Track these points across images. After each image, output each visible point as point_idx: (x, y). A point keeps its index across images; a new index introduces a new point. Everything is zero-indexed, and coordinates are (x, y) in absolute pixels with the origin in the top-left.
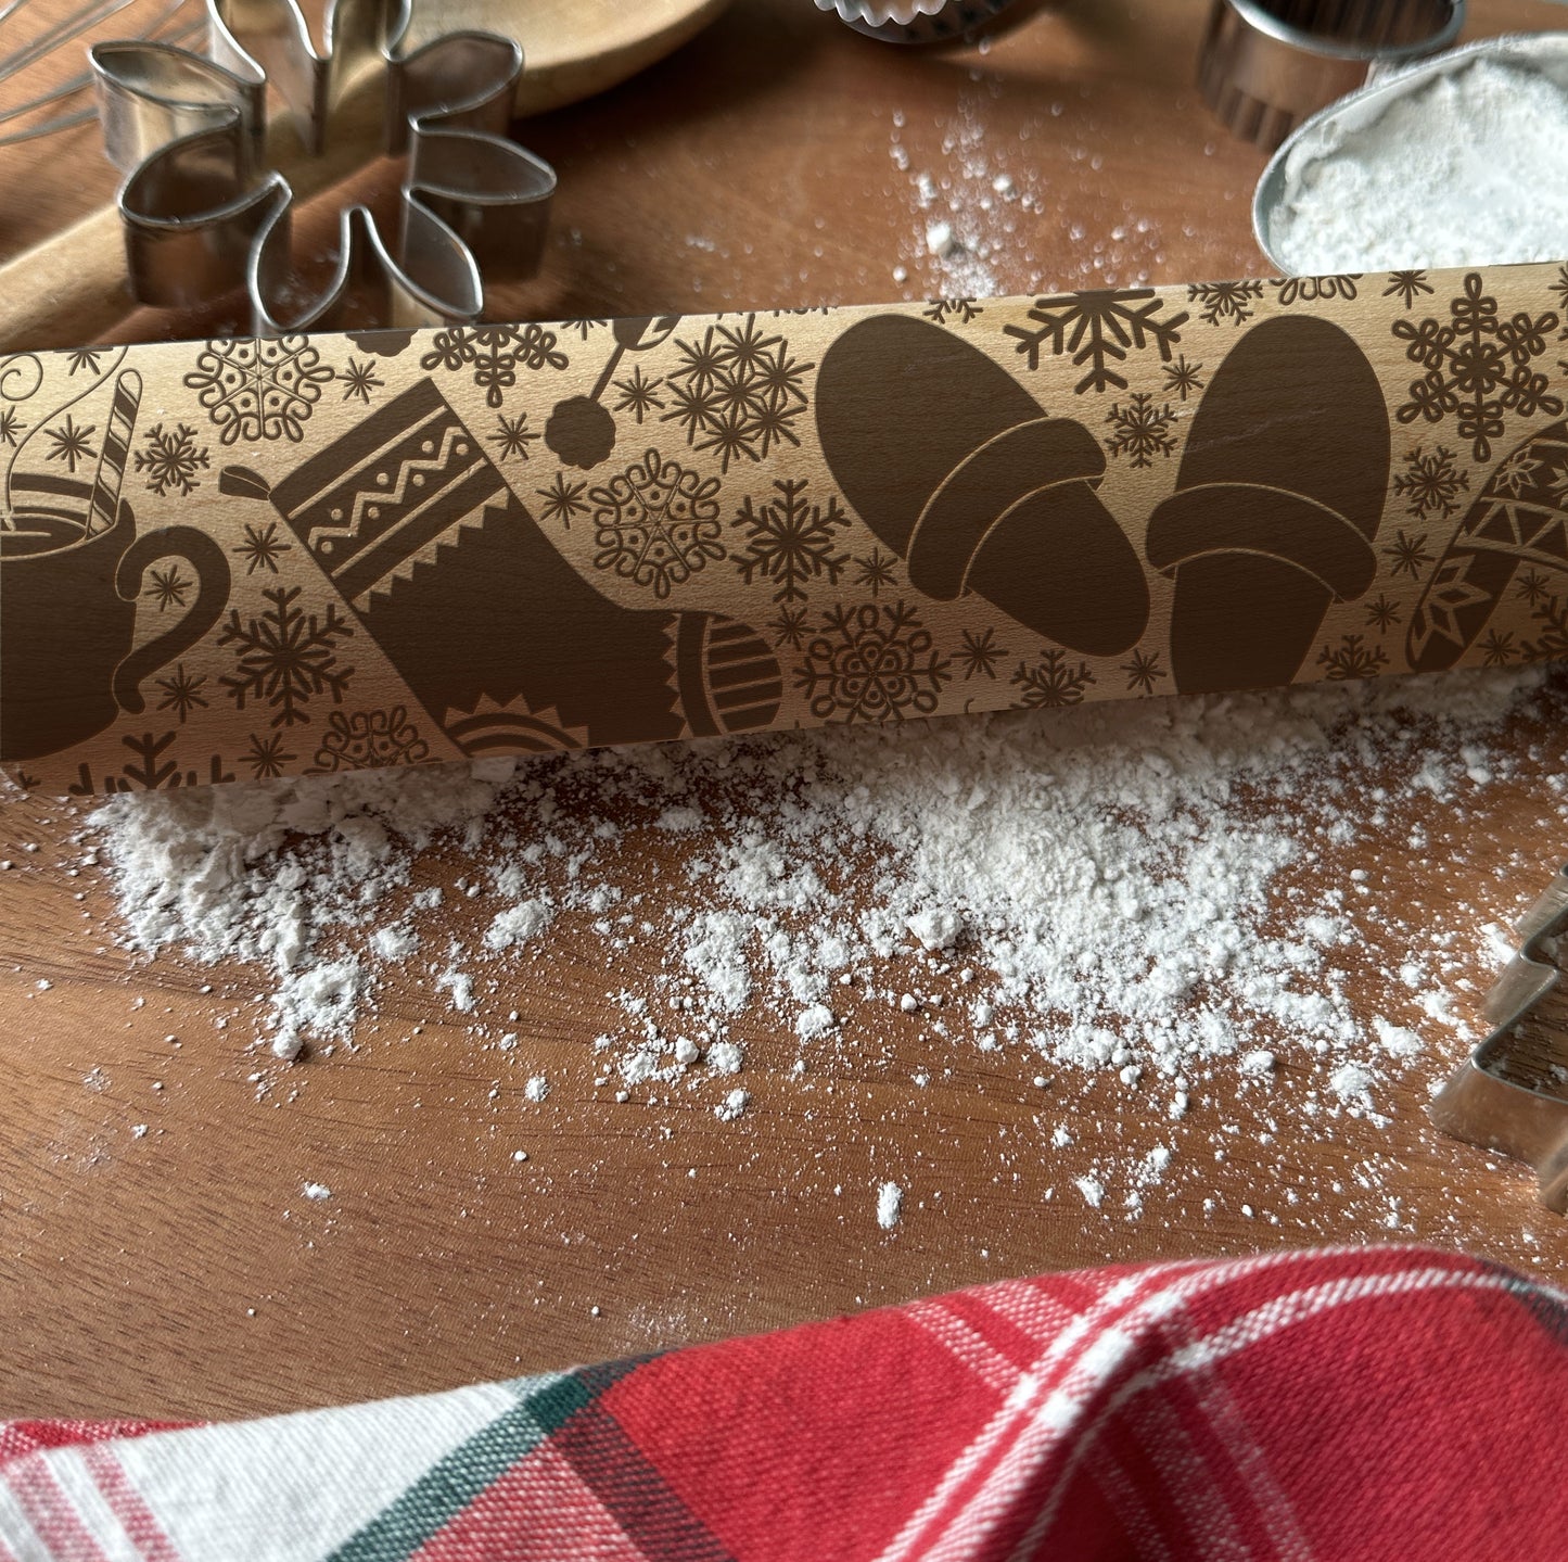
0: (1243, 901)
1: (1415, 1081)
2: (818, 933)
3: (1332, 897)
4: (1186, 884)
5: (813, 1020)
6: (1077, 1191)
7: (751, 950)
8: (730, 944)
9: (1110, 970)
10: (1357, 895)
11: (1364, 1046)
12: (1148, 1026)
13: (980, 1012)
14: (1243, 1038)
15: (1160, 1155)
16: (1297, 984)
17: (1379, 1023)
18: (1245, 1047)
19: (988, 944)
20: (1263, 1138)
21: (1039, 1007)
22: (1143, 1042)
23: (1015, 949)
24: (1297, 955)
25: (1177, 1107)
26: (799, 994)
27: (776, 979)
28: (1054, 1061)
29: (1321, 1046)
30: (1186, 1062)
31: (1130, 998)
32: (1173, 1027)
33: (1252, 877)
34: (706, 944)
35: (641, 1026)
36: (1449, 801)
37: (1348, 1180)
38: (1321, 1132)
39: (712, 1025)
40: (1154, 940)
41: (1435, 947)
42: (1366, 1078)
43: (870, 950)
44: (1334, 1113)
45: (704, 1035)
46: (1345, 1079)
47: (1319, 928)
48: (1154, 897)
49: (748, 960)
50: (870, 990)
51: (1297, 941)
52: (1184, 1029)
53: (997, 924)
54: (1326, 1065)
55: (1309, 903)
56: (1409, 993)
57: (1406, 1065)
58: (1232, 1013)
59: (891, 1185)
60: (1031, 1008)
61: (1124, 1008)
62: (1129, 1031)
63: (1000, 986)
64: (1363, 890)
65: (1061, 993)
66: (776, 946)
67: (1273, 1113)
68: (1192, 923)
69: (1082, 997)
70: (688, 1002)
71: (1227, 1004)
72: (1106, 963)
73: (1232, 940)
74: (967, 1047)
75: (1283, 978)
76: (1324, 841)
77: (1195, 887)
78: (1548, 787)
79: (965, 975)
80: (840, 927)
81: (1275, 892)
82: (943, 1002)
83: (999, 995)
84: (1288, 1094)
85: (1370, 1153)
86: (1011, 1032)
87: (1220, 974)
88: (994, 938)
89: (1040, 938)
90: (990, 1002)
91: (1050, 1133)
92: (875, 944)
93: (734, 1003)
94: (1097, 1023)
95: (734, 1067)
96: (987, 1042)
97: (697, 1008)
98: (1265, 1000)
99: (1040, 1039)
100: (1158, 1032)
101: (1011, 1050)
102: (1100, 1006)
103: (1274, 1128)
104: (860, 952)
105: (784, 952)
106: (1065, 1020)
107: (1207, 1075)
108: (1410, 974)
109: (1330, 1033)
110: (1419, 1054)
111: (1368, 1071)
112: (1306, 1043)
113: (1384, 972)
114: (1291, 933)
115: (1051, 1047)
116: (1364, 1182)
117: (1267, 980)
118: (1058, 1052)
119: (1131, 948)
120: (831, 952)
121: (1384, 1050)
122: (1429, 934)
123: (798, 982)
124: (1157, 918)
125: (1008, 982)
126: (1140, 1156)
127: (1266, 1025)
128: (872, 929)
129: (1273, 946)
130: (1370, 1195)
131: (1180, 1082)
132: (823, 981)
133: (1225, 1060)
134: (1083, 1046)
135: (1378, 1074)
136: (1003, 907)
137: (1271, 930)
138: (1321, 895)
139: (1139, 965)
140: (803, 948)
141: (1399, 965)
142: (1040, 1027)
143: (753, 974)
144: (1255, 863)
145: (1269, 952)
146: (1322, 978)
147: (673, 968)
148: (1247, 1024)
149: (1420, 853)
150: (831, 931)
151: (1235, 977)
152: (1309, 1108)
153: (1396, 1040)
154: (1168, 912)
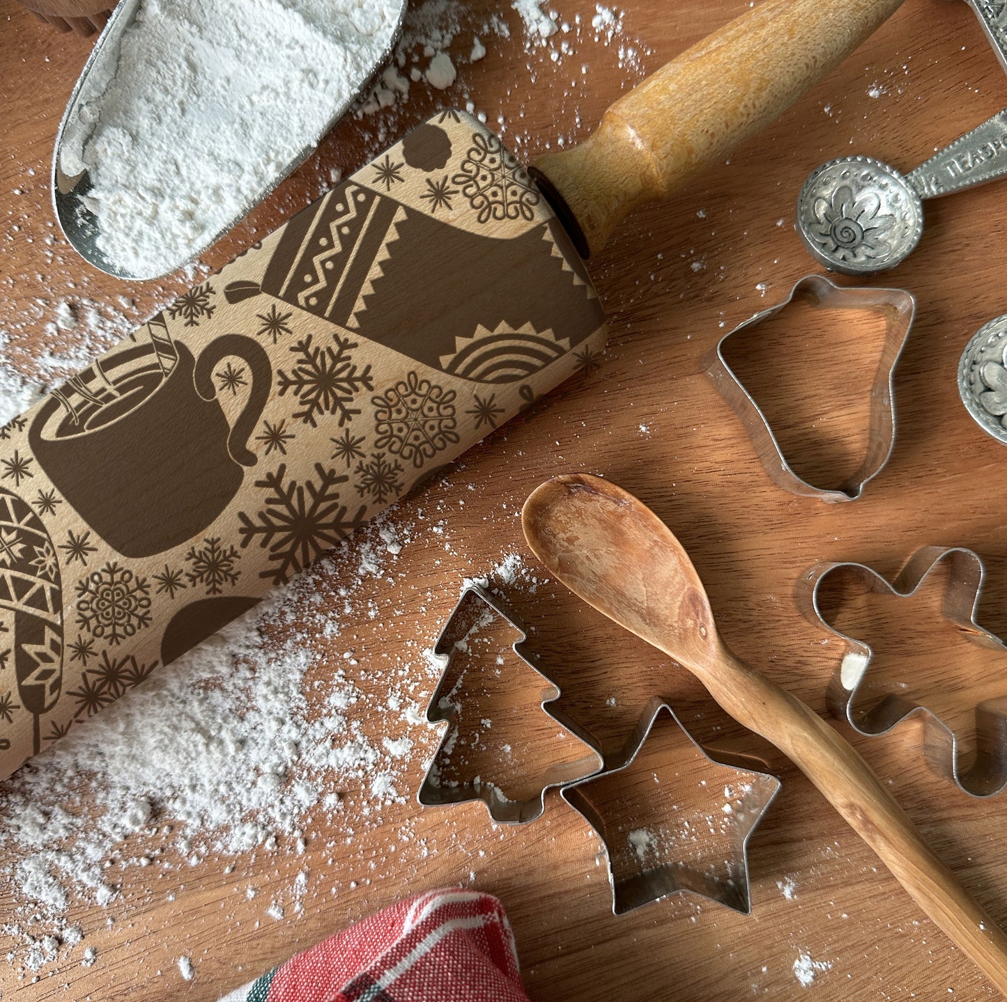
0: (292, 705)
1: (414, 766)
2: (82, 844)
3: (338, 676)
4: (258, 711)
5: (103, 894)
6: (269, 916)
7: (53, 872)
8: (41, 876)
9: (238, 788)
10: (351, 667)
11: (382, 760)
12: (270, 810)
13: (182, 846)
14: (320, 789)
15: (301, 878)
16: (336, 741)
17: (387, 743)
18: (322, 794)
19: (170, 805)
20: (349, 841)
21: (211, 827)
22: (271, 820)
23: (184, 802)
24: (332, 724)
25: (300, 846)
26: (90, 884)
27: (75, 880)
28: (231, 853)
29: (361, 773)
30: (296, 820)
31: (254, 799)
32: (282, 802)
33: (291, 686)
34: (30, 880)
35: (23, 940)
36: (383, 575)
37: (398, 841)
38: (376, 822)
39: (56, 922)
40: (255, 756)
41: (402, 678)
42: (389, 779)
43: (111, 841)
44: (379, 808)
45: (56, 930)
46: (379, 786)
47: (337, 700)
48: (244, 729)
49: (55, 878)
50: (123, 863)
51: (329, 715)
52: (288, 801)
53: (168, 793)
54: (366, 783)
55: (329, 686)
56: (397, 715)
57: (407, 760)
58: (309, 778)
59: (182, 958)
60: (208, 831)
61: (254, 804)
62: (261, 818)
63: (187, 826)
64: (353, 662)
65: (218, 815)
66: (64, 863)
67: (349, 824)
68: (270, 735)
69: (229, 812)
70: (39, 917)
71: (305, 774)
72: (234, 785)
73: (294, 735)
74: (185, 868)
75: (328, 744)
76: (323, 641)
77: (264, 711)
78: (436, 534)
79: (165, 830)
80: (91, 834)
81: (308, 689)
82: (162, 850)
83: (188, 832)
84: (352, 810)
85: (403, 820)
86: (203, 849)
87: (295, 758)
88: (171, 801)
89: (193, 788)
90: (185, 838)
91: (244, 892)
92: (113, 836)
93: (61, 904)
94: (243, 821)
95: (78, 939)
96: (194, 861)
97: (44, 917)
98: (324, 762)
99: (219, 846)
100: (277, 809)
101: (208, 858)
102: (241, 810)
103: (351, 831)
104: (108, 845)
105: (69, 866)
106: (226, 828)
107: (309, 820)
108: (393, 704)
109: (363, 763)
110: (412, 749)
111: (390, 774)
112: (352, 775)
113: (380, 709)
114: (325, 711)
115: (226, 847)
116: (405, 839)
117: (320, 749)
118: (230, 848)
119: (244, 767)
120: (94, 853)
121: (393, 759)
122: (396, 673)
123: (84, 877)
124: (250, 742)
125: (190, 821)
126: (292, 883)
127: (329, 774)
128: (107, 828)
129: (317, 725)
130: (411, 844)
131: (297, 833)
132: (97, 871)
133: (315, 808)
134: (241, 839)
135: (394, 773)
136: (167, 780)
137: (313, 716)
138: (332, 678)
139: (251, 776)
140: (78, 857)
141: (386, 701)
142: (217, 839)
143: (61, 885)
144: (290, 676)
145: (317, 731)
146: (349, 730)
147: (20, 902)
148: (320, 780)
149: (377, 619)
150: (87, 839)
151: (304, 756)
152: (366, 812)
153: (397, 749)
154: (255, 735)
